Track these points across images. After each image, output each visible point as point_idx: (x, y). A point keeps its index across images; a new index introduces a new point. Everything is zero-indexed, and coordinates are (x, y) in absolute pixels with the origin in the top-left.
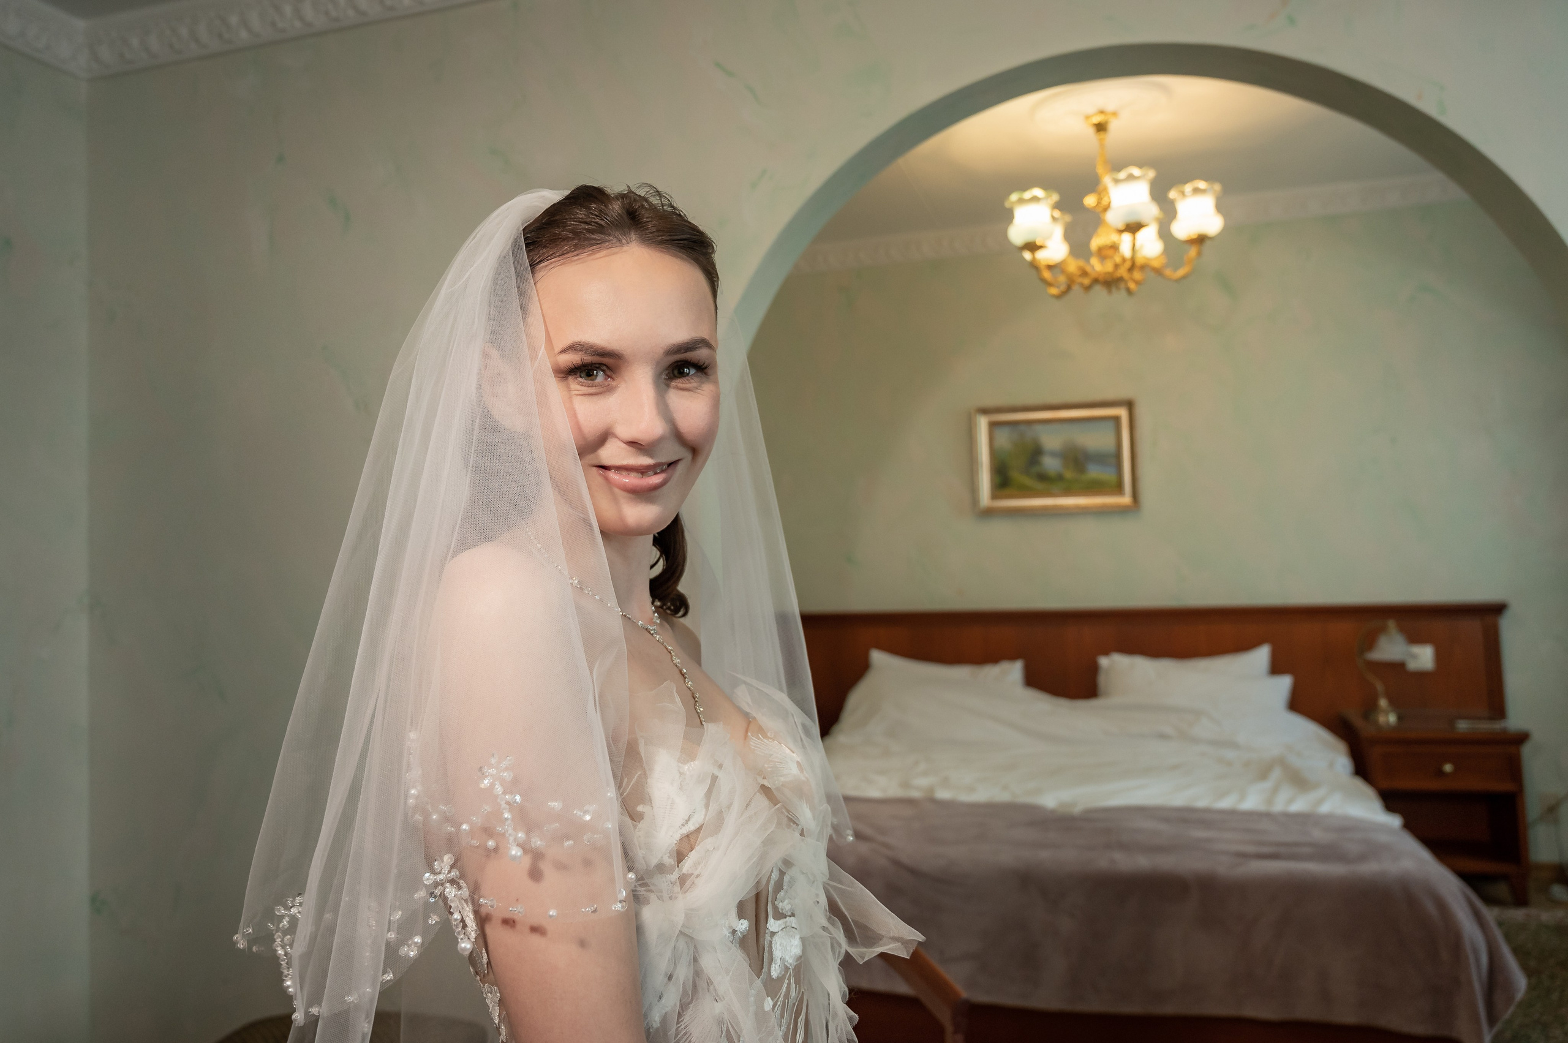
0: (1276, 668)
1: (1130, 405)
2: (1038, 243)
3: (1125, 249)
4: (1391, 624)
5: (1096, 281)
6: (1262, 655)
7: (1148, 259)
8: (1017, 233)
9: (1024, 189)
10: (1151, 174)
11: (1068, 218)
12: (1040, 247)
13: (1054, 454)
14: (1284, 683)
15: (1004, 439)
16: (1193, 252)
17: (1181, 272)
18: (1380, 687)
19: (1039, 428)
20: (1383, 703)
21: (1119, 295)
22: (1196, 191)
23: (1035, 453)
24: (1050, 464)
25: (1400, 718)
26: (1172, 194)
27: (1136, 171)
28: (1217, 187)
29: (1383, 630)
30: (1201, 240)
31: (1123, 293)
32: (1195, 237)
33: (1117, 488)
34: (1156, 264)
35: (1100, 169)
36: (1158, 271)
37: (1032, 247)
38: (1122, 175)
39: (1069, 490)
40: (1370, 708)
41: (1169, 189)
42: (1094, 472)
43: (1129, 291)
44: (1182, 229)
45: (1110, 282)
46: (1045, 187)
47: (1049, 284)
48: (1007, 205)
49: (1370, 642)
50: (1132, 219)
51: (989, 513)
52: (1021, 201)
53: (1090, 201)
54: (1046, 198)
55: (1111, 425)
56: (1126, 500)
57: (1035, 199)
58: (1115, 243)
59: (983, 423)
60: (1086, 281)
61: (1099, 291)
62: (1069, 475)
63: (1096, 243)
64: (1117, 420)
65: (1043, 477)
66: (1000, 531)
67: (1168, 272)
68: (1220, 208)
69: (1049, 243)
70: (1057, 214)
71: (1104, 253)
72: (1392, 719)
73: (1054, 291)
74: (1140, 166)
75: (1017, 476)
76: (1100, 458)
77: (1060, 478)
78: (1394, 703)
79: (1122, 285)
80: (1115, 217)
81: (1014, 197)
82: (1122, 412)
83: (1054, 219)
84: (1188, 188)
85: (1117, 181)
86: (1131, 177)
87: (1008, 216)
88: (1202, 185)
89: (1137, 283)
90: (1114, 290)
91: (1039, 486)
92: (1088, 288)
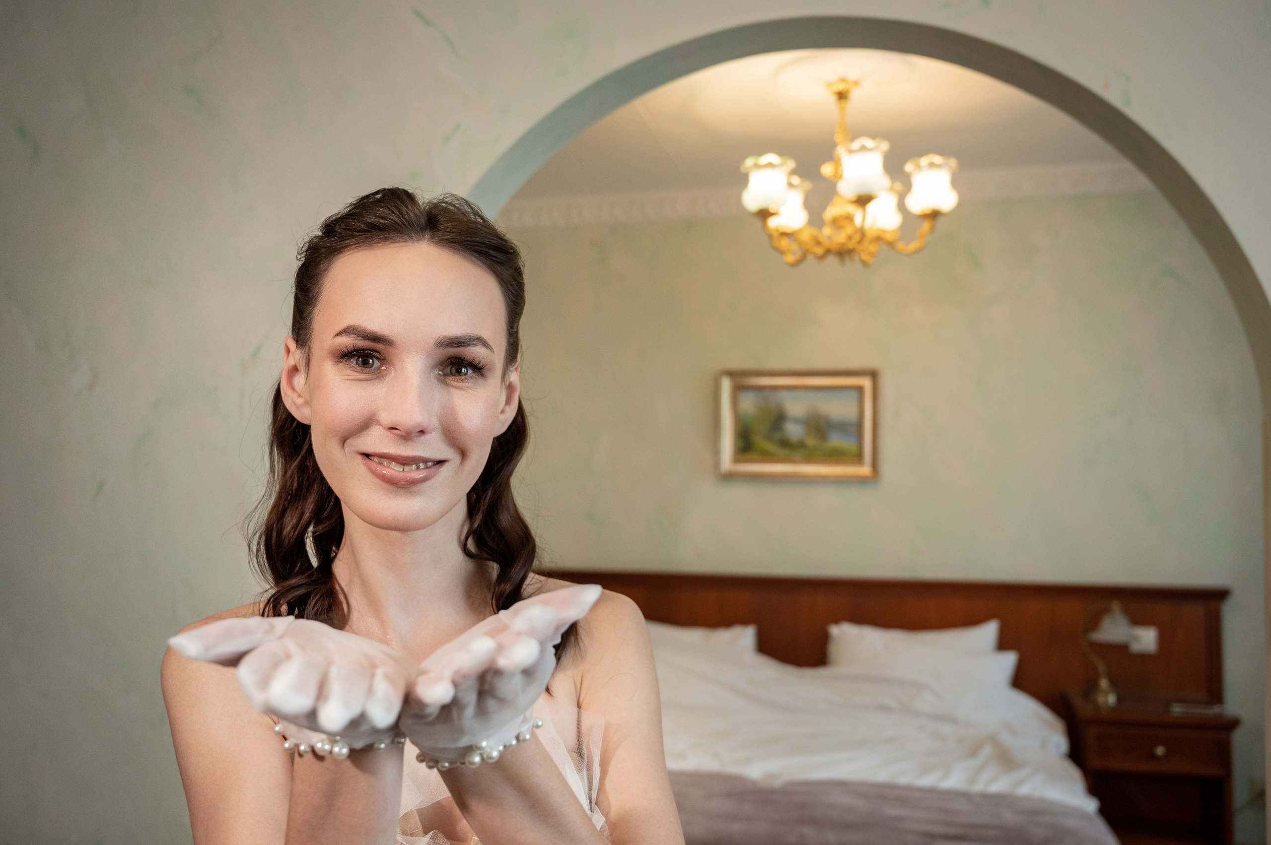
0: (1003, 645)
1: (874, 375)
2: (772, 211)
3: (858, 220)
4: (1116, 606)
5: (828, 251)
6: (989, 631)
7: (884, 231)
8: (752, 199)
9: (760, 153)
10: (885, 146)
11: (808, 185)
12: (772, 214)
13: (797, 421)
14: (1009, 659)
15: (748, 403)
16: (926, 226)
17: (914, 246)
18: (1101, 667)
19: (784, 395)
20: (1104, 683)
21: (852, 267)
22: (932, 165)
23: (779, 419)
24: (793, 430)
25: (1120, 699)
26: (909, 167)
27: (869, 143)
28: (953, 162)
29: (1106, 611)
30: (934, 215)
31: (858, 265)
32: (929, 212)
33: (858, 458)
34: (889, 237)
35: (838, 138)
36: (891, 245)
37: (764, 214)
38: (856, 145)
39: (809, 459)
40: (1091, 687)
41: (905, 161)
42: (836, 441)
43: (864, 264)
44: (918, 203)
45: (843, 253)
46: (781, 154)
47: (782, 252)
48: (743, 170)
49: (1094, 623)
50: (864, 191)
51: (730, 477)
52: (757, 166)
53: (827, 169)
54: (782, 165)
55: (854, 395)
56: (865, 470)
57: (770, 165)
58: (849, 214)
59: (726, 385)
60: (819, 251)
61: (832, 260)
62: (811, 442)
63: (831, 212)
64: (860, 389)
65: (785, 443)
66: (741, 494)
67: (900, 245)
68: (955, 184)
69: (782, 211)
70: (796, 180)
71: (836, 223)
72: (1111, 699)
73: (790, 258)
74: (873, 136)
75: (759, 441)
76: (842, 427)
77: (801, 445)
78: (1115, 684)
79: (856, 257)
80: (847, 188)
81: (749, 162)
82: (866, 383)
83: (790, 185)
84: (924, 161)
85: (851, 152)
86: (863, 148)
87: (743, 180)
88: (937, 159)
89: (872, 255)
90: (847, 260)
91: (782, 452)
92: (822, 257)
